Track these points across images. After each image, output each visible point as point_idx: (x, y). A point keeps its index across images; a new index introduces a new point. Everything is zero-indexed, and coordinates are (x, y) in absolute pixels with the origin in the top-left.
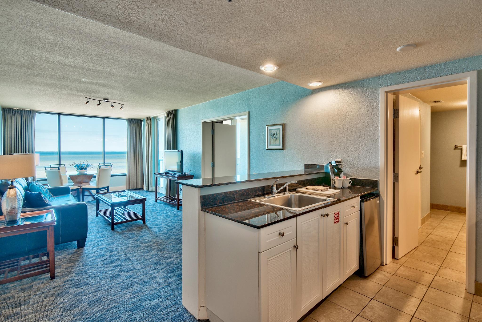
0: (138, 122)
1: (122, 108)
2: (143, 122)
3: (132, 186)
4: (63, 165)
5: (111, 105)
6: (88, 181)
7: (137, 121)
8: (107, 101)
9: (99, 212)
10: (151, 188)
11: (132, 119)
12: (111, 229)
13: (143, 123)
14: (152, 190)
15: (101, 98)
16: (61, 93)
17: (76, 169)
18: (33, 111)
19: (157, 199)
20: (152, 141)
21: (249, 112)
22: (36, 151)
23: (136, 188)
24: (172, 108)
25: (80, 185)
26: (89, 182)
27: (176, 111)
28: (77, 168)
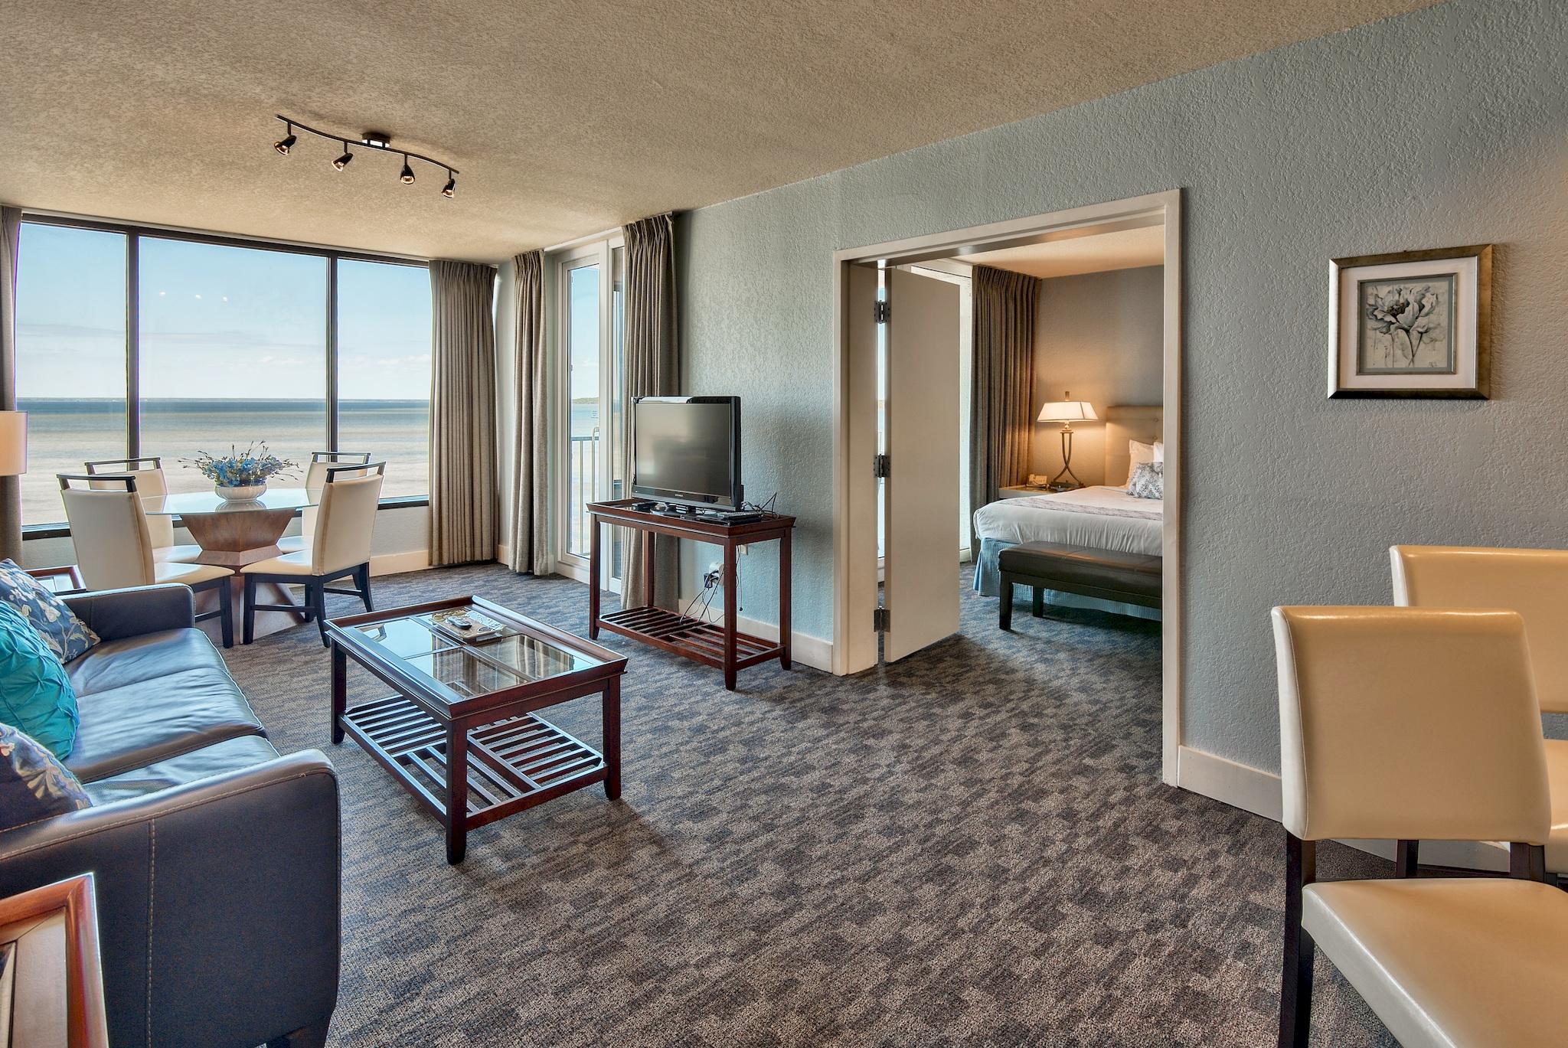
0: (479, 276)
1: (450, 185)
2: (500, 275)
3: (451, 551)
4: (151, 465)
5: (401, 168)
6: (267, 535)
7: (472, 272)
8: (383, 148)
9: (352, 724)
10: (540, 560)
11: (451, 263)
12: (445, 860)
13: (497, 280)
14: (547, 571)
15: (357, 127)
16: (148, 82)
17: (213, 482)
18: (9, 208)
19: (597, 625)
20: (544, 358)
21: (1184, 194)
22: (19, 399)
23: (468, 559)
24: (664, 205)
25: (230, 557)
26: (273, 542)
27: (681, 219)
28: (218, 478)
